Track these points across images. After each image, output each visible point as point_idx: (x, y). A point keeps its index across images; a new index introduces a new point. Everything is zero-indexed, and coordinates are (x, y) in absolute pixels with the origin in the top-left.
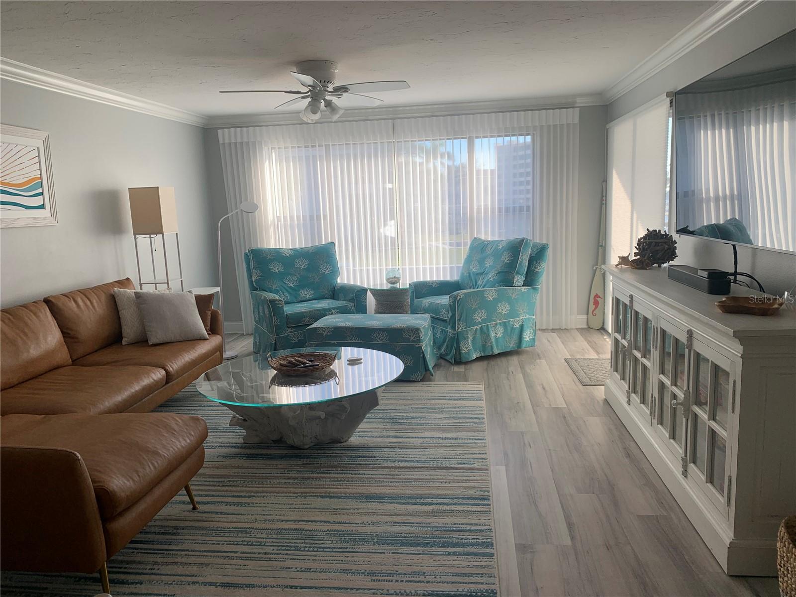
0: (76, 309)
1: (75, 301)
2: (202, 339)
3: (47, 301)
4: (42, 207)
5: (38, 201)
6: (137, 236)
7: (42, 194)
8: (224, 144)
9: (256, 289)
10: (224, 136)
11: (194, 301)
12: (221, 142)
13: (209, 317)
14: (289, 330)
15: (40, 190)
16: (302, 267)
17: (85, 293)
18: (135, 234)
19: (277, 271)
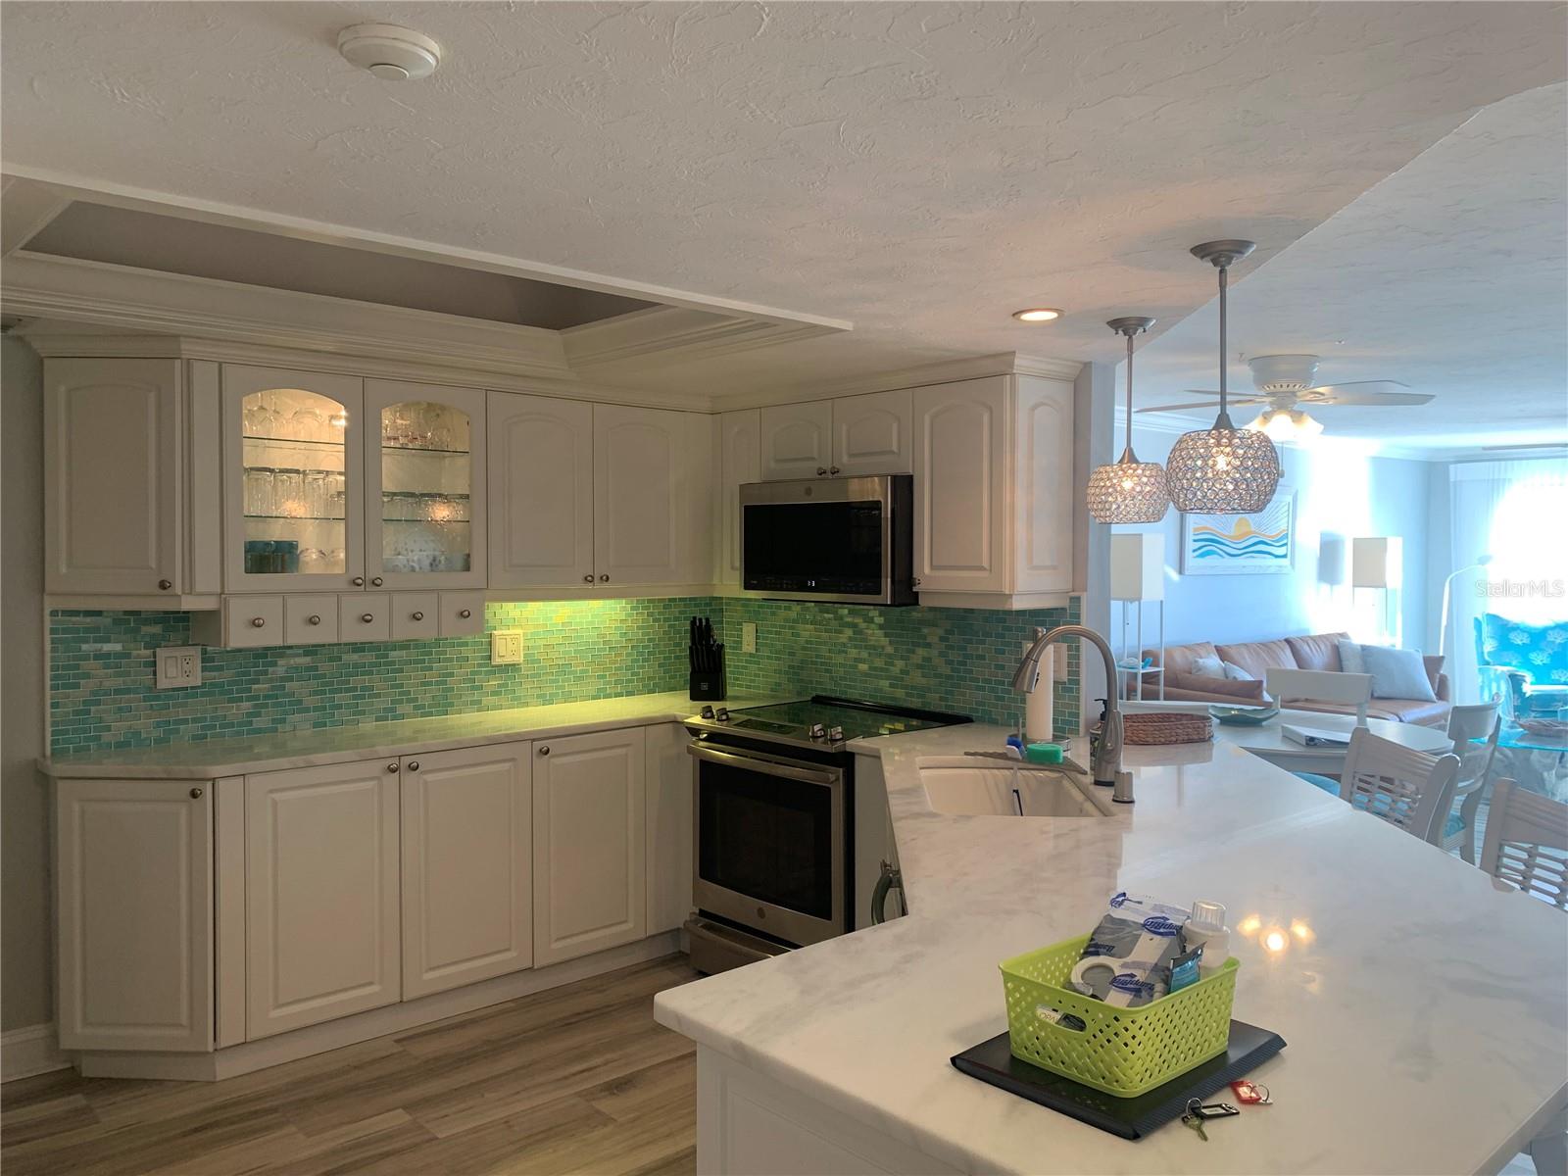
0: (1311, 655)
1: (1309, 646)
2: (1428, 701)
3: (1288, 641)
4: (1285, 556)
5: (1281, 551)
6: (1356, 589)
7: (1286, 544)
8: (1455, 482)
9: (1488, 663)
10: (1456, 472)
11: (1421, 661)
12: (1452, 480)
13: (1437, 680)
14: (1533, 714)
15: (1285, 541)
16: (1558, 641)
17: (1317, 640)
18: (1354, 586)
19: (1520, 643)
